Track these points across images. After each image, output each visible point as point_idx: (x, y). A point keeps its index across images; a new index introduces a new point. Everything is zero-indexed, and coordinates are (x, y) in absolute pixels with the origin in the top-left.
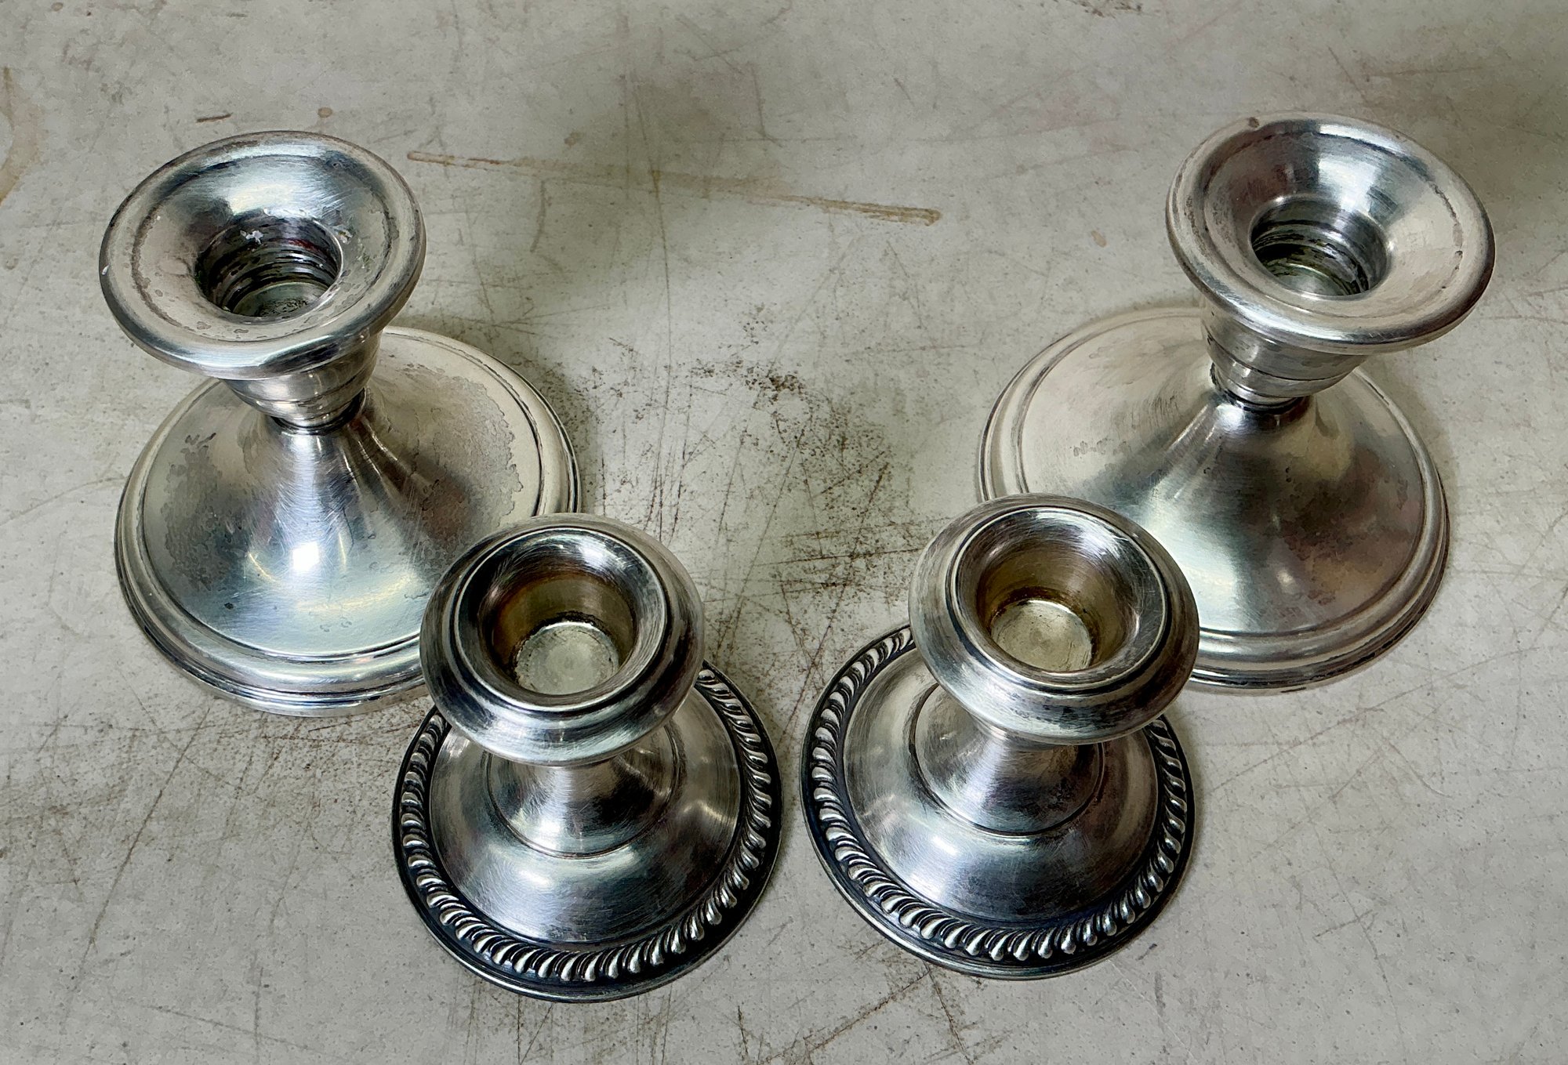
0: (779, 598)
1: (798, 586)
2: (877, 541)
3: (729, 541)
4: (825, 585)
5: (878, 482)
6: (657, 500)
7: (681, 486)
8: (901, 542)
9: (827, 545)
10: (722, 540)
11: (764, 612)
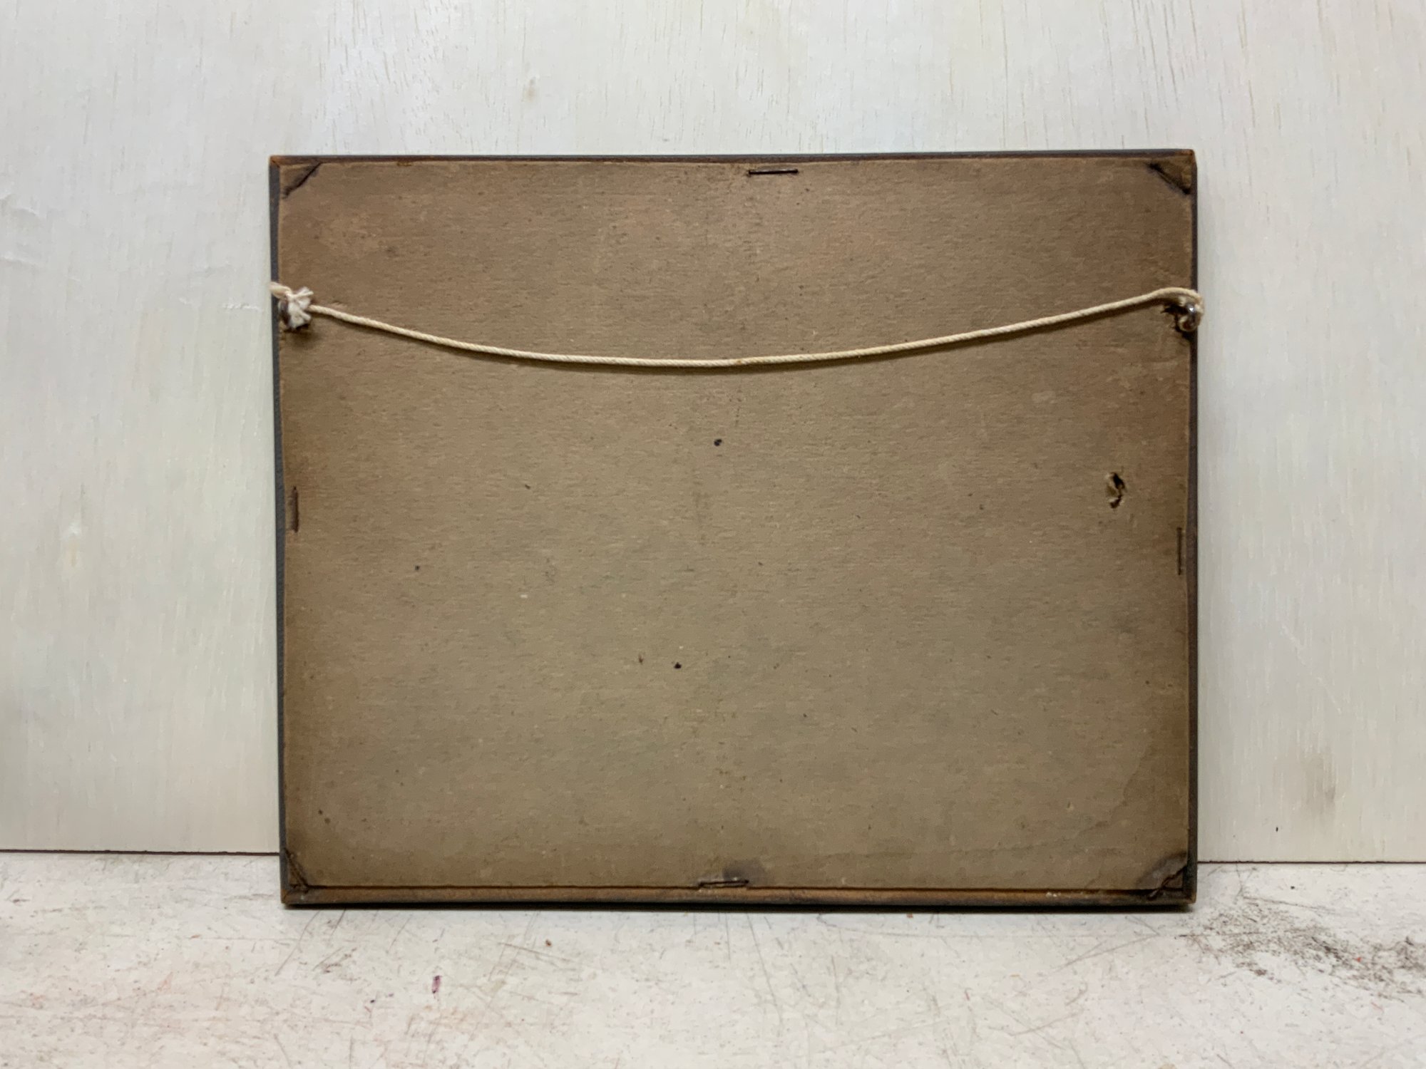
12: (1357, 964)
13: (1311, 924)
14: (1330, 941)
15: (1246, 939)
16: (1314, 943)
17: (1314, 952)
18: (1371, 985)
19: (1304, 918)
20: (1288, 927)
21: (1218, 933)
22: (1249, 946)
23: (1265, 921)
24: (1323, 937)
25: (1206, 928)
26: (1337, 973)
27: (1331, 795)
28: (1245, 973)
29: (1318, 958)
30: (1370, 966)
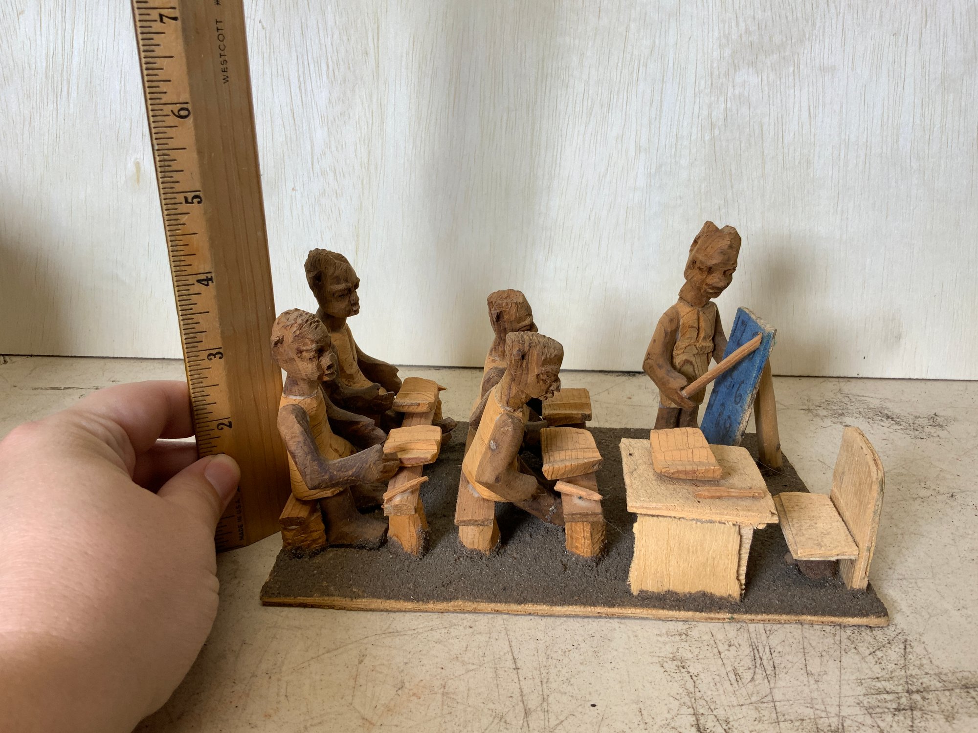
0: (868, 717)
1: (878, 710)
2: (922, 684)
3: (817, 681)
4: (898, 710)
5: (905, 649)
6: (757, 656)
7: (770, 649)
8: (939, 685)
9: (888, 686)
10: (812, 682)
11: (860, 726)
12: (904, 424)
13: (880, 406)
14: (889, 414)
15: (840, 411)
16: (880, 414)
17: (880, 418)
18: (911, 432)
19: (875, 403)
20: (866, 407)
21: (824, 409)
22: (842, 415)
23: (852, 404)
24: (886, 412)
25: (817, 406)
26: (892, 427)
27: (899, 337)
28: (839, 426)
29: (882, 420)
30: (911, 425)
